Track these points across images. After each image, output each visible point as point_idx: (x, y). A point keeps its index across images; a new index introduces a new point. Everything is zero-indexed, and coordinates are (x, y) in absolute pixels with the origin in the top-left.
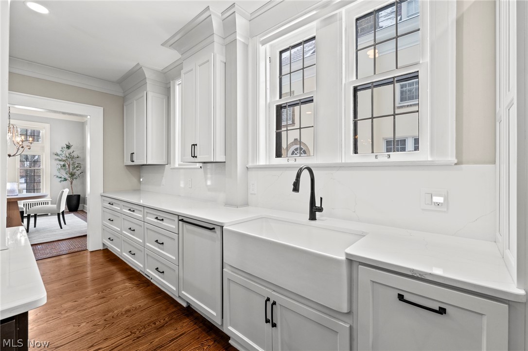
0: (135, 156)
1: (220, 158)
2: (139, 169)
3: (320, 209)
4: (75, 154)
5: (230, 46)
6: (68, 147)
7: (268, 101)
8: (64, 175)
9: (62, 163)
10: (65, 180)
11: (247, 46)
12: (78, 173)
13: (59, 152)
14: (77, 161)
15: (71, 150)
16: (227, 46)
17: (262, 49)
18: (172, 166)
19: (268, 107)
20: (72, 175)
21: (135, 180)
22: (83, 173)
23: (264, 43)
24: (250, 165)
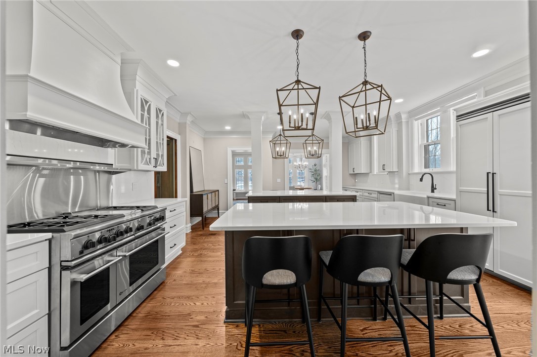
0: (355, 170)
1: (395, 169)
2: (355, 175)
3: (436, 189)
4: (317, 169)
5: (400, 124)
6: (315, 165)
7: (420, 143)
8: (314, 179)
9: (313, 173)
10: (314, 181)
11: (408, 122)
12: (319, 178)
13: (312, 168)
14: (318, 172)
15: (316, 167)
16: (398, 123)
17: (416, 123)
18: (373, 174)
19: (420, 147)
20: (316, 179)
21: (353, 181)
22: (321, 178)
23: (416, 120)
24: (410, 172)
